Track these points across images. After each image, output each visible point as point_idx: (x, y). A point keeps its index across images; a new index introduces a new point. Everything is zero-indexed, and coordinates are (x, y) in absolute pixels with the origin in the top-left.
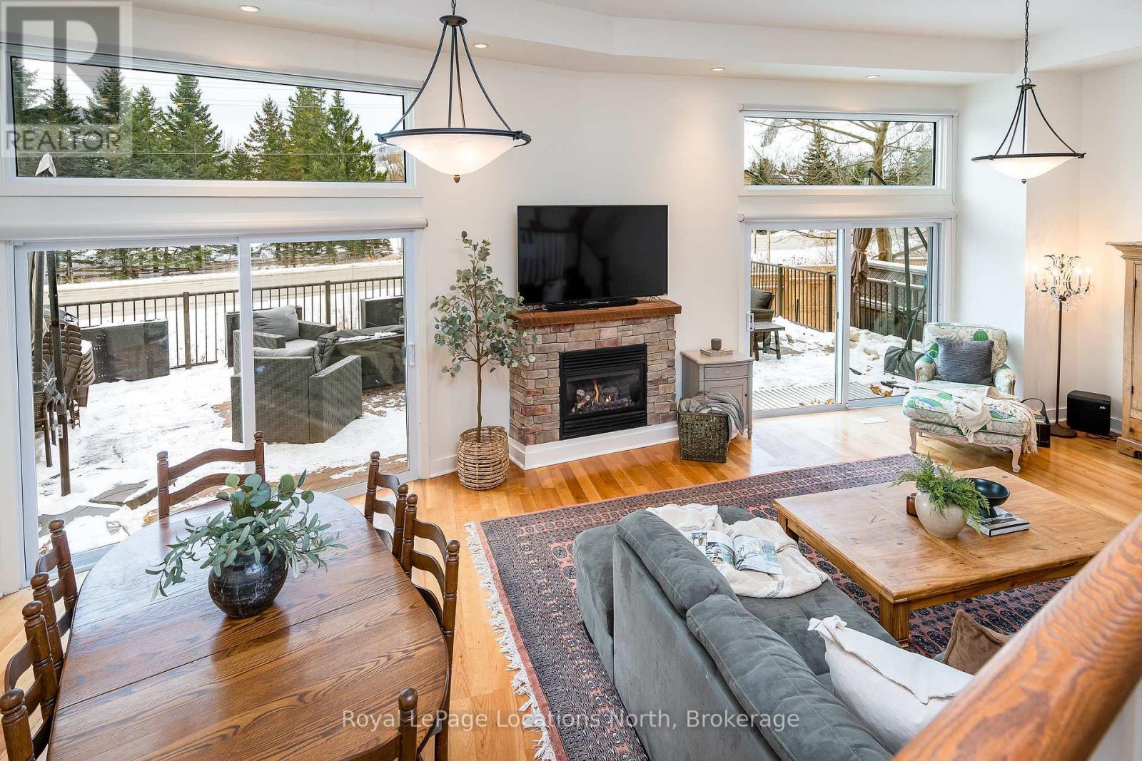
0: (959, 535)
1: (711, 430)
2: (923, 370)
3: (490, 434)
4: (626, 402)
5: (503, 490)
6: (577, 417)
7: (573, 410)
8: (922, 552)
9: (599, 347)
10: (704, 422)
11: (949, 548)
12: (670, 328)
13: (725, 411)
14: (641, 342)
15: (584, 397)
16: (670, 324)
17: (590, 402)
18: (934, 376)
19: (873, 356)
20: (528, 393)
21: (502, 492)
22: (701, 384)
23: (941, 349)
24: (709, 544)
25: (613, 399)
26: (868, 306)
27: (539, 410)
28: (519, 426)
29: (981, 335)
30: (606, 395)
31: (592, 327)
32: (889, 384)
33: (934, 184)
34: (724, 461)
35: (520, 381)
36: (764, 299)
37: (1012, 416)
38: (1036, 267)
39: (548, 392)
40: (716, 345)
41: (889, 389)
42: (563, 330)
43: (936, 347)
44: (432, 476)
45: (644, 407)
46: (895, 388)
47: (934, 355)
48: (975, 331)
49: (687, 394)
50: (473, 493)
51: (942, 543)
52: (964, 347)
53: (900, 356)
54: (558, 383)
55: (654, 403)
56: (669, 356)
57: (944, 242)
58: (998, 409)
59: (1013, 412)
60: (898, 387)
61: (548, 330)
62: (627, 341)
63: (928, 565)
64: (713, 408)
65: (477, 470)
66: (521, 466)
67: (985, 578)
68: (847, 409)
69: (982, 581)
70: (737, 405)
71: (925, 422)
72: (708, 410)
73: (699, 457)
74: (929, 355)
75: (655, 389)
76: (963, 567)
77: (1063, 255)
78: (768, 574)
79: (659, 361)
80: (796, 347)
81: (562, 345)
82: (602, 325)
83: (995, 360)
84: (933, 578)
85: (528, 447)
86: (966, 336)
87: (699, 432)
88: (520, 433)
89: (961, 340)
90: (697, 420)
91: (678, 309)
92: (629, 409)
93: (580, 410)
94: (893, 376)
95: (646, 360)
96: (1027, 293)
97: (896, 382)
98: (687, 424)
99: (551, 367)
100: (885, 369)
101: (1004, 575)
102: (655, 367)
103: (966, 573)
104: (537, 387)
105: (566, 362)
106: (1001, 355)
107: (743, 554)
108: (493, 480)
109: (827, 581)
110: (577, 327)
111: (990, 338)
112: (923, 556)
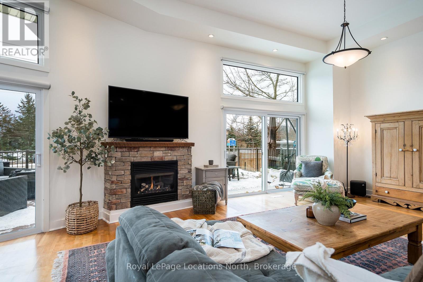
0: (336, 223)
1: (208, 198)
2: (297, 173)
3: (89, 205)
4: (168, 189)
5: (92, 234)
6: (140, 196)
7: (139, 193)
8: (320, 232)
9: (153, 160)
10: (204, 195)
11: (334, 230)
12: (189, 154)
13: (215, 188)
14: (175, 159)
15: (145, 186)
16: (189, 151)
17: (148, 188)
18: (301, 176)
19: (275, 177)
20: (112, 182)
21: (91, 235)
22: (204, 180)
23: (303, 166)
24: (197, 235)
25: (160, 187)
26: (272, 159)
27: (119, 192)
28: (108, 201)
29: (318, 159)
30: (157, 186)
31: (149, 150)
32: (282, 185)
33: (298, 102)
34: (214, 213)
35: (108, 177)
36: (232, 157)
37: (336, 185)
38: (338, 130)
39: (124, 183)
40: (211, 162)
41: (282, 187)
42: (133, 151)
43: (301, 165)
44: (51, 230)
45: (177, 192)
46: (284, 186)
47: (300, 168)
48: (316, 157)
49: (197, 183)
50: (73, 236)
51: (330, 228)
52: (312, 164)
53: (286, 174)
54: (130, 177)
55: (181, 190)
56: (189, 167)
57: (302, 124)
58: (330, 183)
59: (336, 183)
60: (286, 186)
61: (124, 150)
62: (167, 159)
63: (326, 238)
64: (209, 188)
65: (76, 223)
66: (108, 222)
67: (358, 242)
68: (267, 193)
69: (357, 243)
70: (220, 186)
71: (301, 191)
72: (207, 188)
73: (202, 212)
74: (298, 168)
75: (182, 183)
76: (345, 237)
77: (347, 124)
78: (235, 249)
79: (184, 169)
80: (245, 177)
81: (133, 158)
82: (154, 149)
83: (324, 168)
84: (331, 244)
85: (112, 212)
86: (312, 160)
87: (202, 199)
88: (108, 205)
89: (310, 161)
90: (201, 194)
91: (193, 144)
92: (169, 192)
93: (142, 192)
94: (283, 182)
95: (177, 168)
96: (335, 141)
97: (284, 184)
98: (196, 196)
99: (126, 169)
100: (280, 180)
101: (367, 239)
102: (182, 172)
103: (346, 240)
104: (118, 180)
105: (134, 167)
106: (326, 167)
107: (219, 239)
108: (86, 228)
109: (273, 251)
110: (141, 149)
111: (322, 160)
112: (321, 234)
